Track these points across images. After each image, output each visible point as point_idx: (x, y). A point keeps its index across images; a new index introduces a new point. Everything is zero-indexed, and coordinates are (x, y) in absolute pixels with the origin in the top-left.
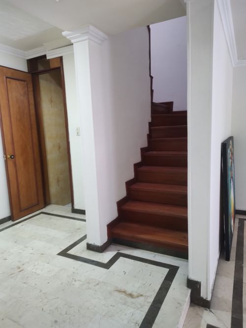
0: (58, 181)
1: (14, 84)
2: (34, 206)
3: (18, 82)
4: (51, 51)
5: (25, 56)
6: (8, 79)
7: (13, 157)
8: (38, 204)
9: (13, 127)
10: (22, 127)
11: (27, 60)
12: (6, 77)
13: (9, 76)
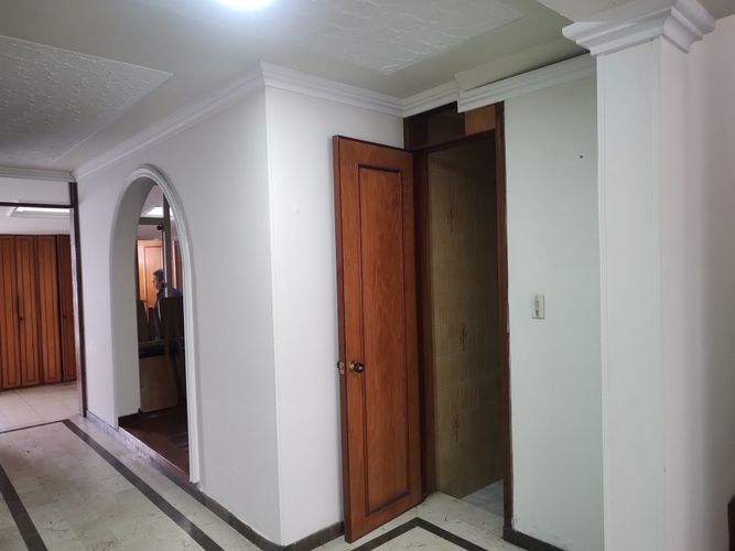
0: (456, 425)
1: (374, 181)
2: (401, 497)
3: (382, 176)
4: (470, 93)
5: (403, 111)
6: (363, 170)
7: (360, 367)
8: (407, 493)
9: (365, 288)
10: (385, 288)
11: (405, 119)
12: (360, 166)
13: (365, 162)
